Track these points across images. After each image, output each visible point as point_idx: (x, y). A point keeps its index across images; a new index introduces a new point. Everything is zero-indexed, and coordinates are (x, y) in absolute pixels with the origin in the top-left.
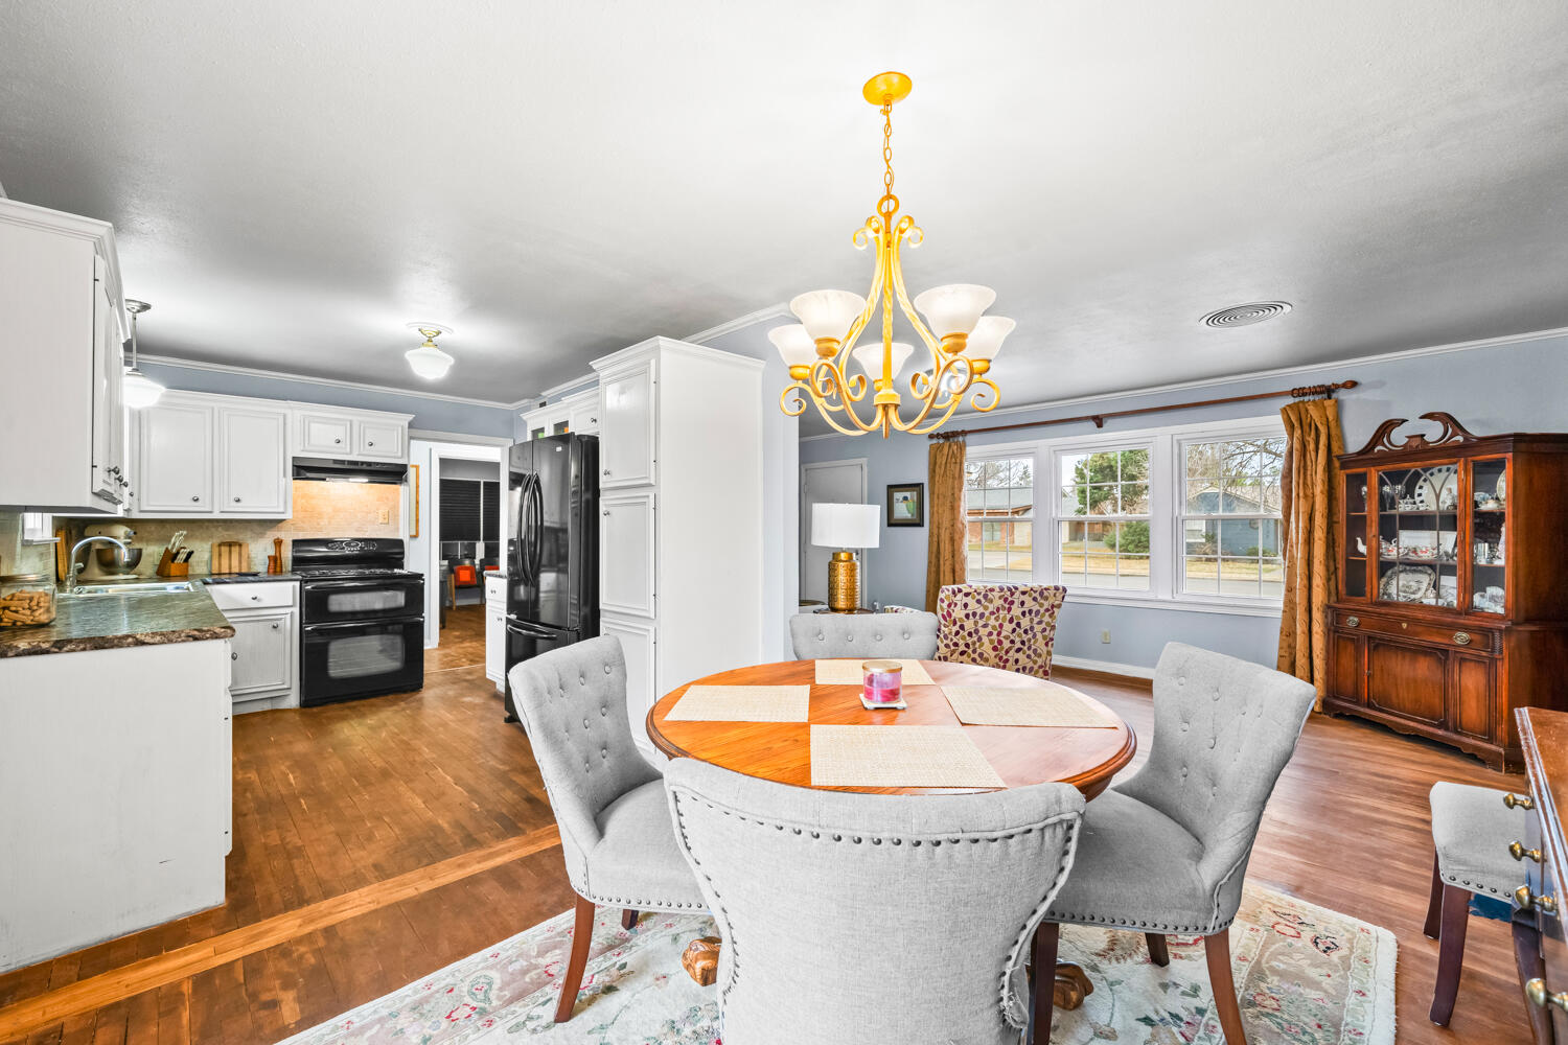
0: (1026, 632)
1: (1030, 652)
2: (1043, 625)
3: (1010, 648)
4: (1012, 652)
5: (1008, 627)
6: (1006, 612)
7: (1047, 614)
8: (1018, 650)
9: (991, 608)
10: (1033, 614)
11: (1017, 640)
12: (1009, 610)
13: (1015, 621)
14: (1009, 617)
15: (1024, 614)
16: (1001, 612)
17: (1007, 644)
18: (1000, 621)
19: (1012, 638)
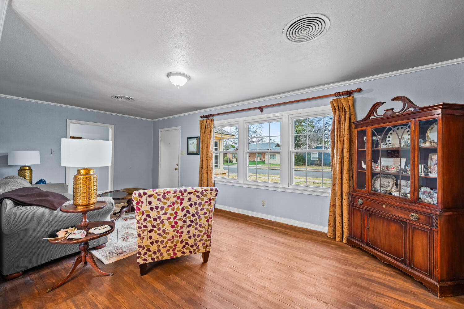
0: (193, 215)
1: (198, 226)
2: (205, 211)
3: (184, 225)
4: (184, 228)
5: (180, 214)
6: (179, 205)
7: (207, 204)
8: (189, 226)
9: (168, 203)
10: (197, 205)
11: (188, 220)
12: (181, 203)
13: (186, 210)
14: (181, 207)
15: (191, 205)
16: (175, 205)
17: (180, 223)
18: (175, 211)
19: (184, 219)
